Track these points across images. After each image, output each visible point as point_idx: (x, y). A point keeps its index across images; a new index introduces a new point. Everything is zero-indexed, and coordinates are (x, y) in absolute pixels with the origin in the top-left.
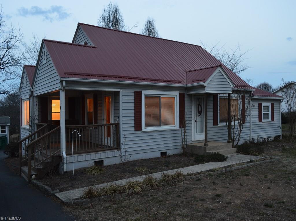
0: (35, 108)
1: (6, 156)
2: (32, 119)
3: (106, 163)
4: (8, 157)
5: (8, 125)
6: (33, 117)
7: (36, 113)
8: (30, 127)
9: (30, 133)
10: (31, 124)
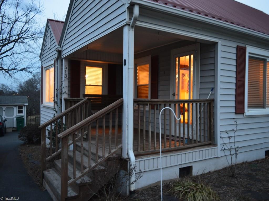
0: (63, 76)
1: (22, 142)
2: (58, 92)
3: (196, 171)
4: (24, 144)
5: (26, 105)
6: (60, 89)
7: (65, 84)
8: (55, 105)
9: (55, 112)
10: (56, 100)
